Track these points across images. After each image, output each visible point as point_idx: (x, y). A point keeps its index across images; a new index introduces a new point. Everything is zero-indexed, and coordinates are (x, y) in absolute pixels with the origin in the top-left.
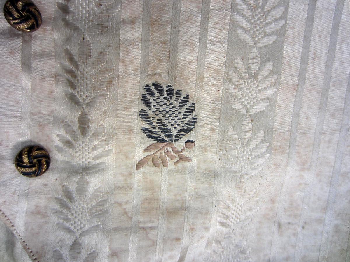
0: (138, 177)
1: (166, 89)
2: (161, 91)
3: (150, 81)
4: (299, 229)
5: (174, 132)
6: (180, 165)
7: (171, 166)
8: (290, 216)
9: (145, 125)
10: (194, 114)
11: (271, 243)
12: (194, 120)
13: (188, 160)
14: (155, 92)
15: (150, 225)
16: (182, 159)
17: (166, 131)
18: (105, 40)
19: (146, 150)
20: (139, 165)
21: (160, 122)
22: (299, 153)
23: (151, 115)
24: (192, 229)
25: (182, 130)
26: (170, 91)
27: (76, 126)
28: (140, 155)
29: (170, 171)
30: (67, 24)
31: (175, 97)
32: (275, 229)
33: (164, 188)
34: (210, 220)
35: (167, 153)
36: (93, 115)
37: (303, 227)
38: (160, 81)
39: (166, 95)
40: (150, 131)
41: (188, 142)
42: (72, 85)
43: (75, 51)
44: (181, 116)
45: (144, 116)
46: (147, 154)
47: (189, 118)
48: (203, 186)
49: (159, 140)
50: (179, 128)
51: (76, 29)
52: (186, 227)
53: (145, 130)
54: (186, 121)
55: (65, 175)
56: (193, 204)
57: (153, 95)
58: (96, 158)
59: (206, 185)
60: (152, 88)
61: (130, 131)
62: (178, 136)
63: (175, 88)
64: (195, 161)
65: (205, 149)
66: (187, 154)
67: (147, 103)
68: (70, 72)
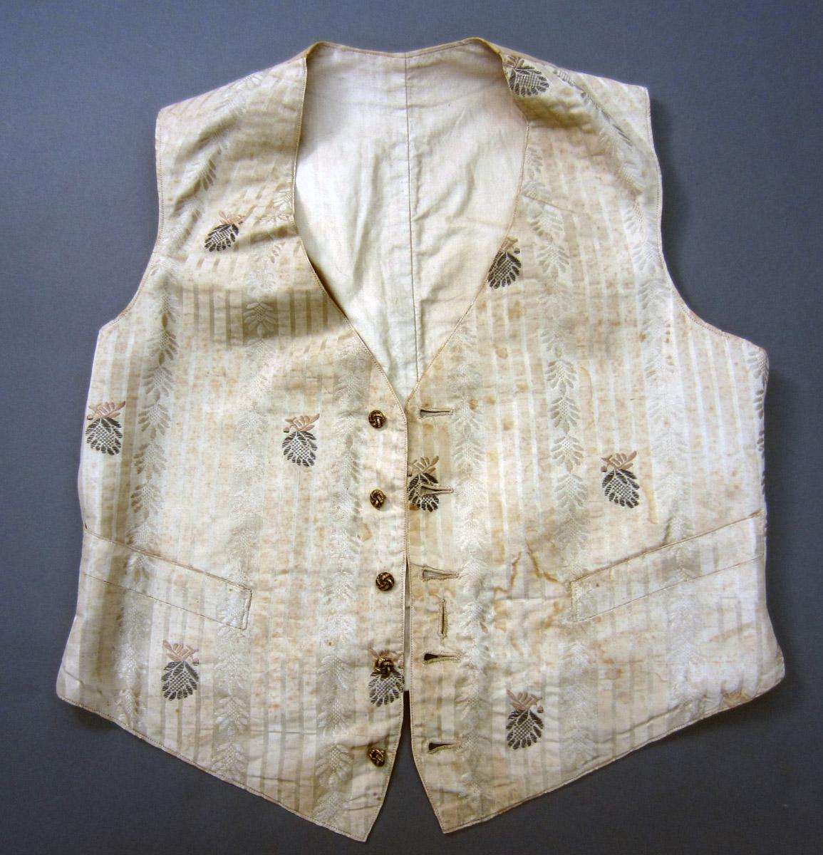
0: (318, 409)
1: (302, 463)
2: (304, 462)
3: (311, 467)
4: (211, 372)
5: (296, 437)
6: (292, 417)
7: (298, 416)
8: (218, 381)
9: (313, 441)
10: (284, 449)
11: (230, 362)
12: (284, 444)
13: (288, 421)
14: (308, 462)
15: (311, 379)
16: (291, 421)
17: (301, 438)
18: (336, 490)
19: (313, 427)
20: (317, 417)
21: (305, 444)
22: (215, 423)
23: (310, 448)
24: (285, 376)
25: (291, 439)
26: (299, 462)
27: (354, 439)
28: (317, 424)
29: (298, 413)
30: (356, 497)
31: (296, 459)
32: (228, 371)
33: (302, 403)
34: (273, 382)
35: (300, 425)
36: (343, 447)
37: (208, 373)
38: (305, 468)
39: (301, 460)
40: (311, 438)
41: (287, 432)
42: (355, 463)
43: (352, 482)
44: (292, 447)
45: (314, 447)
46: (312, 424)
47: (287, 446)
48: (278, 404)
49: (305, 433)
50: (293, 440)
51: (351, 494)
52: (288, 378)
53: (314, 439)
54: (289, 444)
55: (361, 411)
56: (284, 393)
57: (309, 460)
58: (343, 421)
59: (276, 405)
60: (309, 464)
61: (322, 438)
62: (293, 435)
63: (296, 464)
64: (283, 420)
65: (277, 428)
66: (288, 424)
67: (312, 455)
68: (356, 471)
